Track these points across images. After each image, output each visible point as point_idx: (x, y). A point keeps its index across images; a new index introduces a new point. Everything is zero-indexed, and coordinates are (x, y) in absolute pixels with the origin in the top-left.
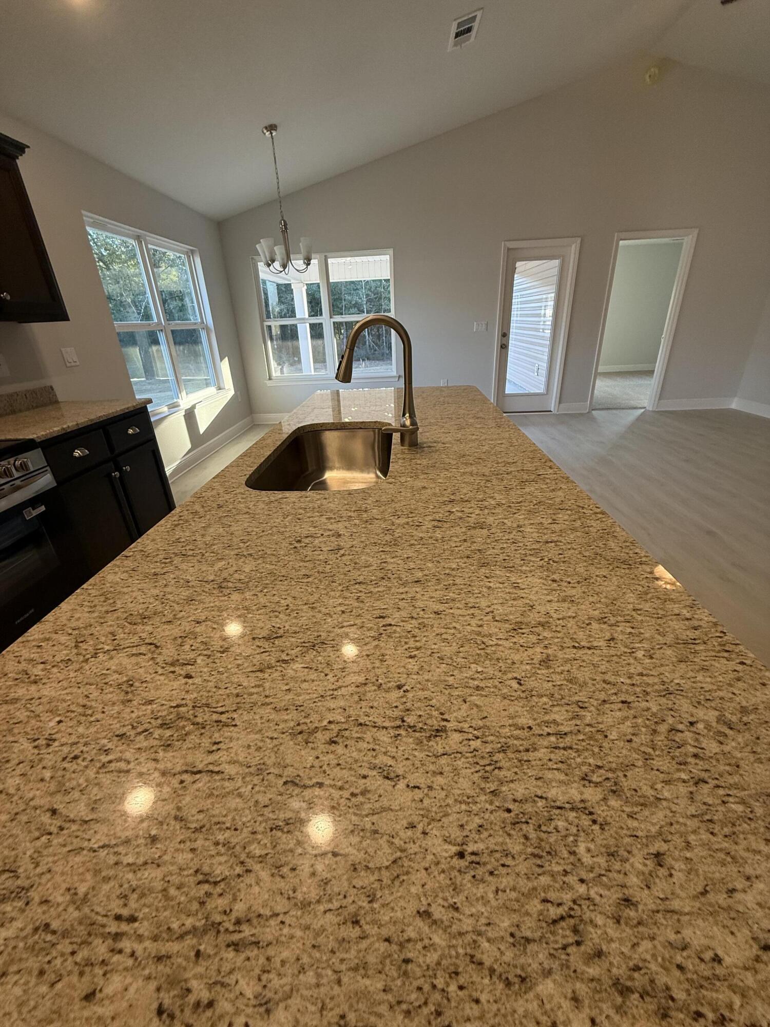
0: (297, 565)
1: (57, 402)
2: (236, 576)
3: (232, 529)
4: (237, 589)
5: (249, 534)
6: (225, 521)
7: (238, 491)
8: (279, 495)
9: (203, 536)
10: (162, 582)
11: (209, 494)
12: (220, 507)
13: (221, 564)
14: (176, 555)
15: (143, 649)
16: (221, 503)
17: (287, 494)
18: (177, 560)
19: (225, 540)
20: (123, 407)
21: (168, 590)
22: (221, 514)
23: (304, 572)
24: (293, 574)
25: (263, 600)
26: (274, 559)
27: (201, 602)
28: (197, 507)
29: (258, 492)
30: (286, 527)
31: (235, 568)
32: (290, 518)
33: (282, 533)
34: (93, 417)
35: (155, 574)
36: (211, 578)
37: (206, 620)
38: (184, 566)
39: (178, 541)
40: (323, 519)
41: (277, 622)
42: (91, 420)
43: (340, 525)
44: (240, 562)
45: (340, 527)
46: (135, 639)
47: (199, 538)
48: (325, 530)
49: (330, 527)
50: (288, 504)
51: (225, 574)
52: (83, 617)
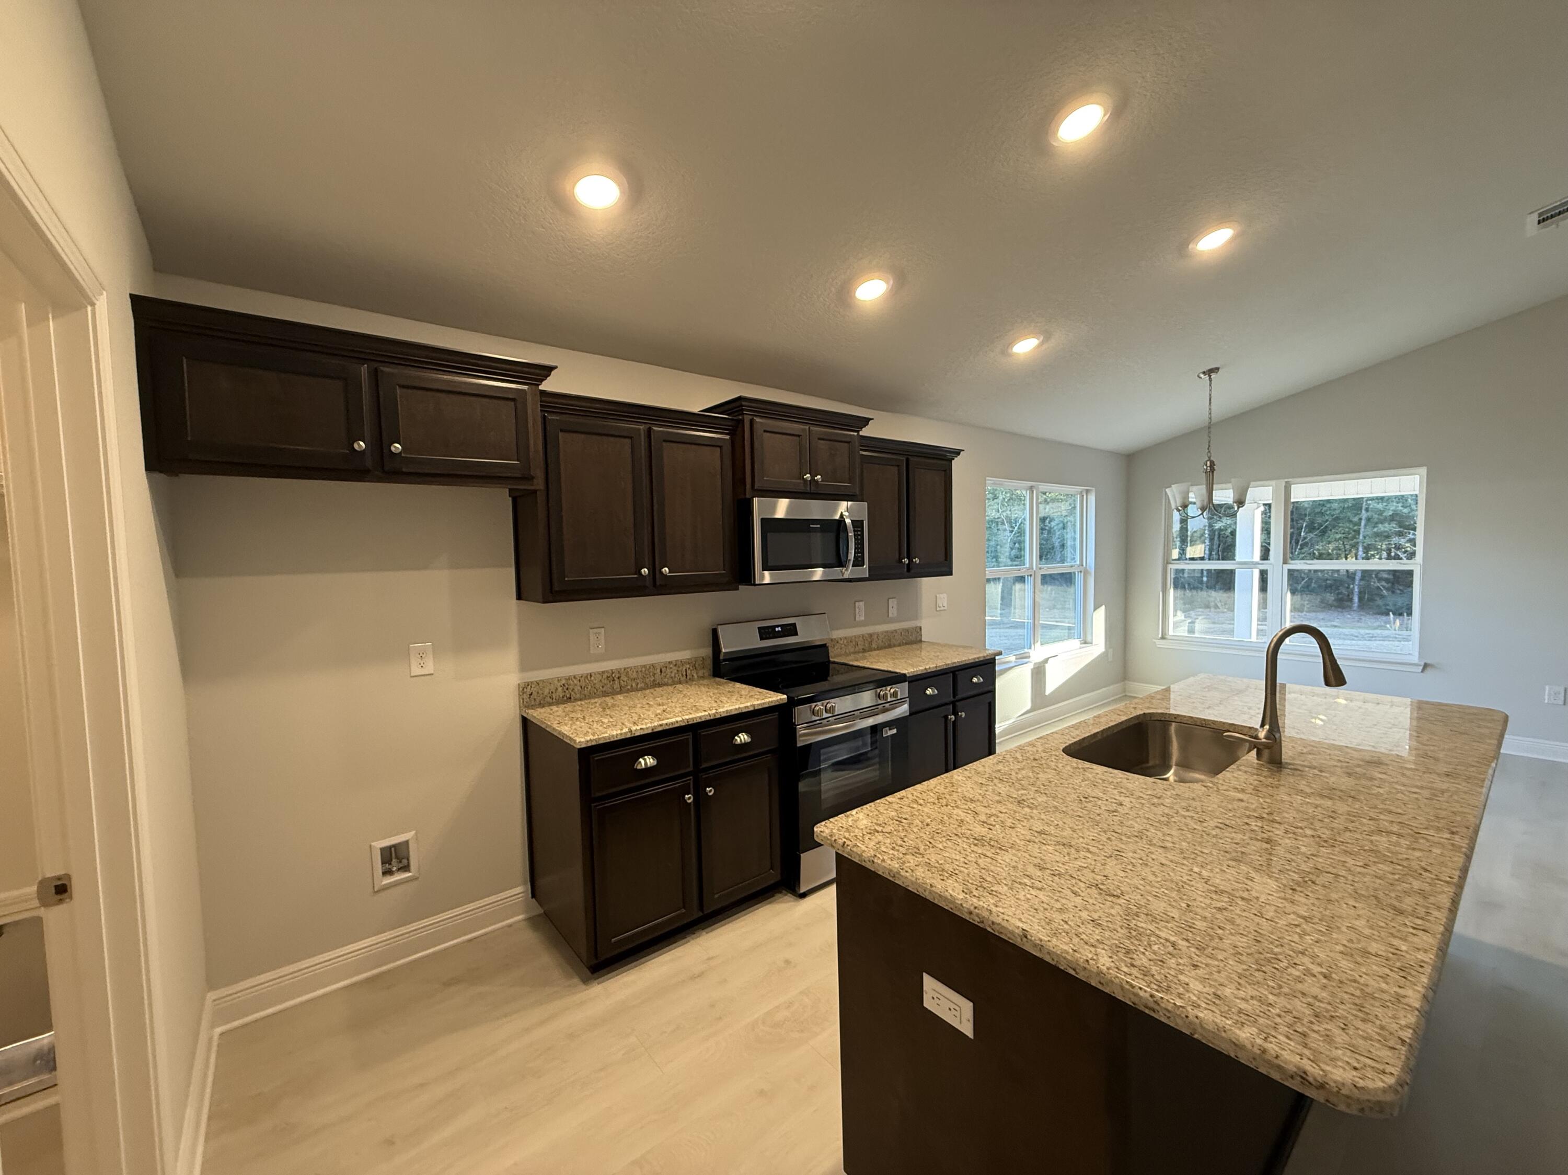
0: (1076, 809)
1: (921, 641)
2: (1031, 801)
3: (1039, 776)
4: (1029, 807)
5: (1050, 782)
6: (1035, 769)
7: (1054, 753)
8: (1087, 765)
9: (1017, 773)
10: (984, 788)
11: (1029, 748)
12: (1035, 759)
13: (1023, 792)
14: (996, 778)
15: (970, 812)
16: (1037, 758)
17: (1095, 766)
18: (996, 781)
19: (1031, 780)
20: (976, 656)
21: (988, 793)
22: (1034, 764)
23: (1079, 814)
24: (1071, 812)
25: (1043, 816)
26: (1061, 801)
27: (1005, 804)
28: (1018, 755)
29: (1070, 758)
30: (1080, 786)
31: (1032, 796)
32: (1087, 782)
33: (1075, 789)
34: (949, 662)
35: (981, 783)
36: (1015, 796)
37: (1006, 813)
38: (1000, 785)
39: (999, 771)
40: (1115, 792)
41: (1046, 828)
42: (947, 665)
43: (1128, 799)
44: (1037, 795)
45: (1126, 801)
46: (967, 807)
47: (1013, 773)
48: (1111, 798)
49: (1117, 797)
50: (1091, 773)
51: (1024, 798)
52: (941, 789)
